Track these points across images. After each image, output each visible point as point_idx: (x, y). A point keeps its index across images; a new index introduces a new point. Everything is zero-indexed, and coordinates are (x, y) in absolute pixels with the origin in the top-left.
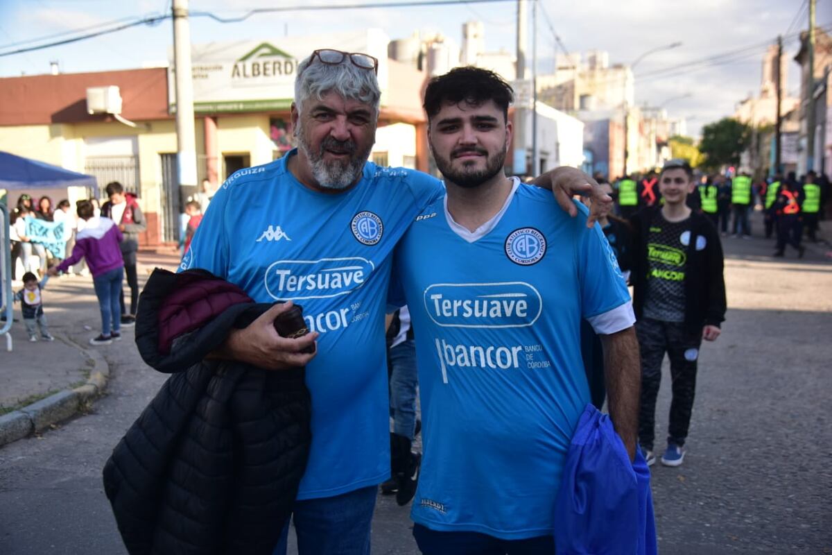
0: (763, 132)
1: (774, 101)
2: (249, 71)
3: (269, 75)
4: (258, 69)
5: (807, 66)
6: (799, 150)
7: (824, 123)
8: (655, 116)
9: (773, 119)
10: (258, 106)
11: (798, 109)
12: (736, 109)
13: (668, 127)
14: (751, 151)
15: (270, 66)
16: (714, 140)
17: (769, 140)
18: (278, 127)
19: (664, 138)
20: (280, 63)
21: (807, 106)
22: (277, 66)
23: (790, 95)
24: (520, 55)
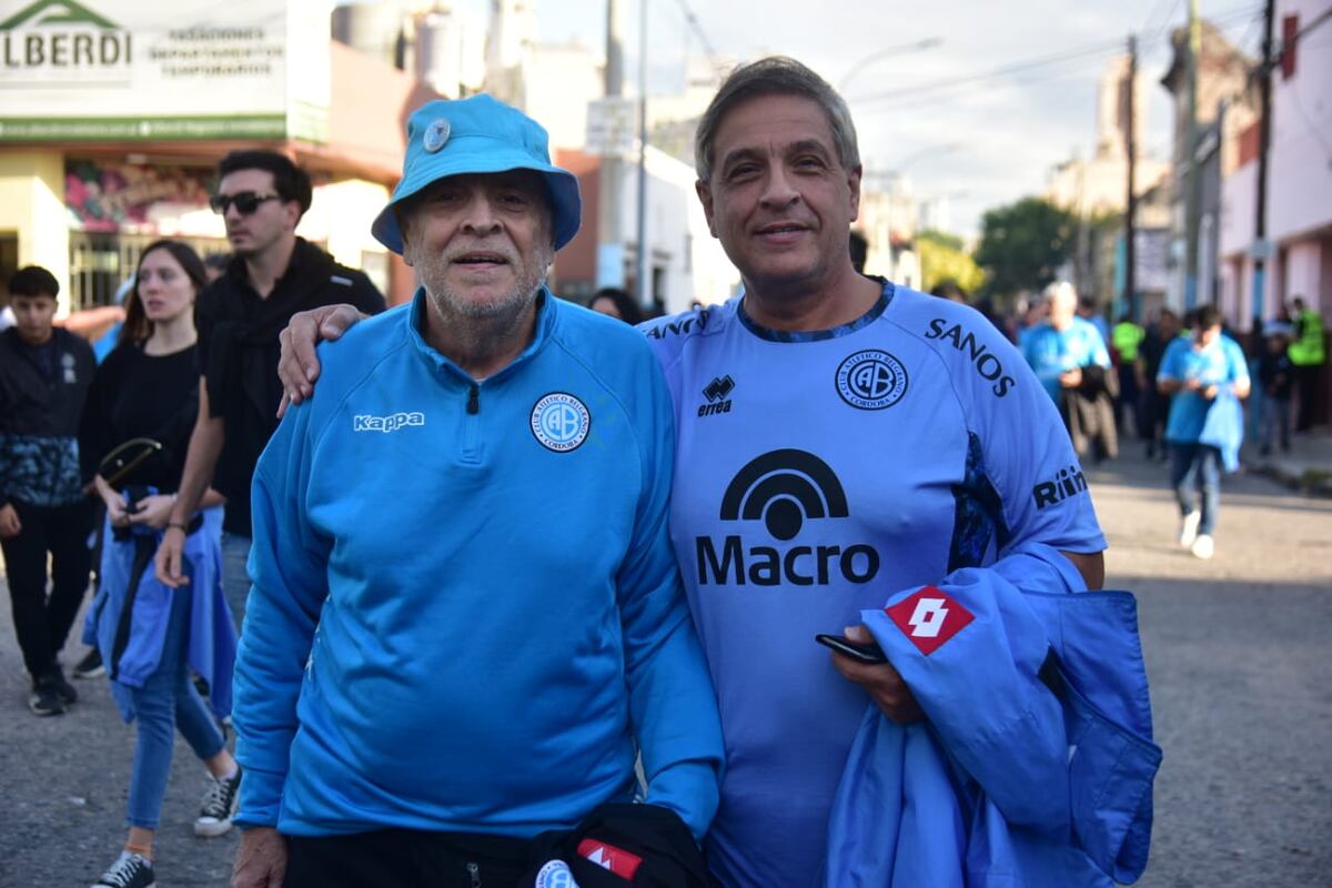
0: (1099, 227)
1: (1121, 165)
2: (18, 53)
3: (64, 64)
4: (39, 50)
5: (1184, 98)
6: (1170, 264)
7: (1216, 211)
8: (888, 189)
9: (1119, 202)
10: (37, 131)
11: (1168, 183)
12: (1049, 180)
13: (914, 212)
14: (1077, 264)
15: (68, 44)
16: (1006, 240)
17: (1112, 244)
18: (84, 180)
19: (905, 234)
20: (90, 40)
21: (1186, 175)
22: (83, 44)
23: (1152, 155)
24: (613, 49)
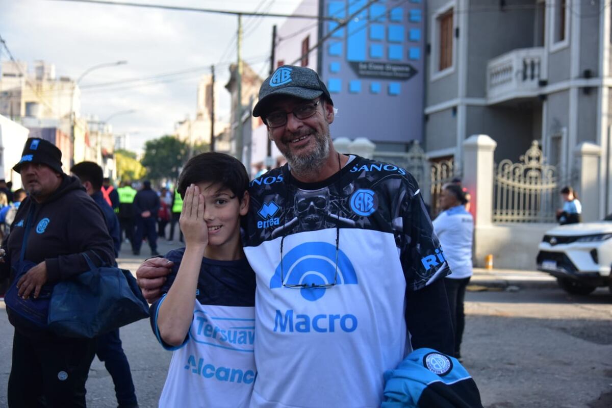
0: (199, 150)
1: (208, 123)
5: (235, 94)
7: (250, 145)
8: (102, 130)
9: (207, 139)
11: (228, 131)
12: (176, 128)
13: (113, 141)
16: (156, 155)
19: (109, 151)
21: (236, 128)
23: (221, 119)
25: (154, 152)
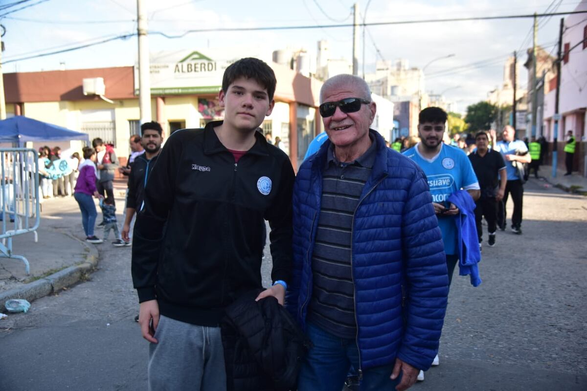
0: (504, 110)
1: (511, 91)
2: (185, 69)
3: (198, 71)
4: (191, 68)
5: (532, 70)
6: (527, 121)
7: (542, 105)
8: (438, 100)
9: (511, 103)
10: (190, 91)
11: (526, 96)
12: (488, 96)
13: (446, 107)
14: (497, 122)
15: (199, 66)
16: (475, 114)
17: (509, 115)
18: (203, 104)
20: (205, 64)
21: (532, 94)
22: (203, 66)
23: (521, 88)
24: (355, 61)
25: (473, 113)
